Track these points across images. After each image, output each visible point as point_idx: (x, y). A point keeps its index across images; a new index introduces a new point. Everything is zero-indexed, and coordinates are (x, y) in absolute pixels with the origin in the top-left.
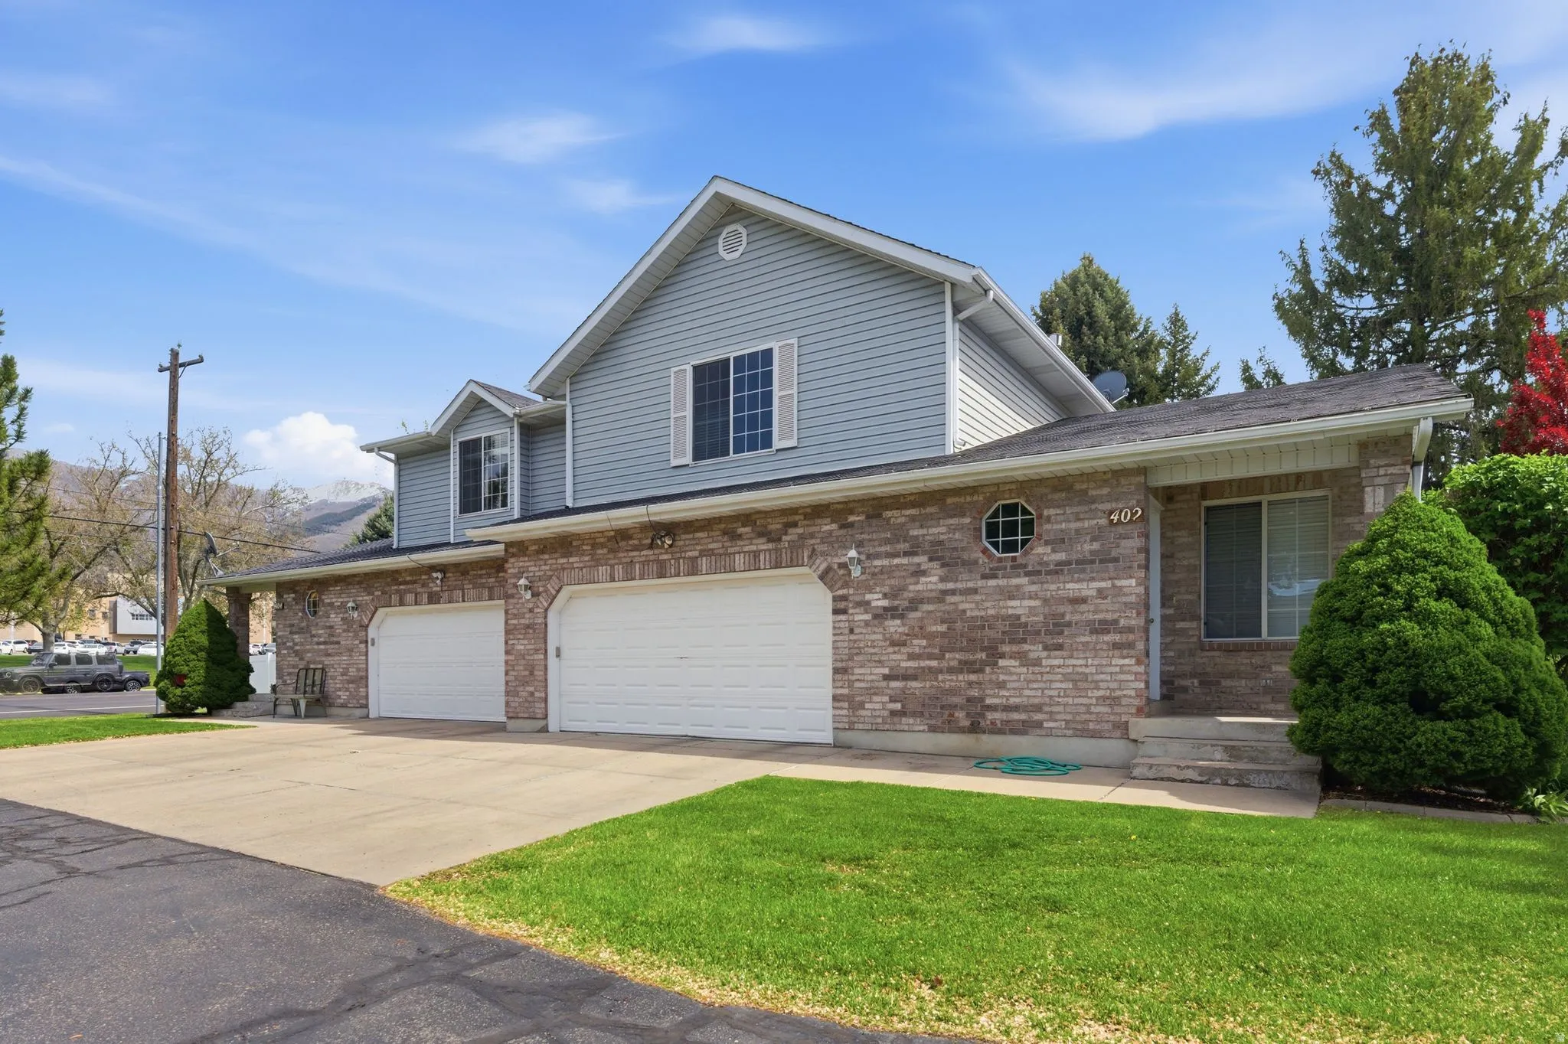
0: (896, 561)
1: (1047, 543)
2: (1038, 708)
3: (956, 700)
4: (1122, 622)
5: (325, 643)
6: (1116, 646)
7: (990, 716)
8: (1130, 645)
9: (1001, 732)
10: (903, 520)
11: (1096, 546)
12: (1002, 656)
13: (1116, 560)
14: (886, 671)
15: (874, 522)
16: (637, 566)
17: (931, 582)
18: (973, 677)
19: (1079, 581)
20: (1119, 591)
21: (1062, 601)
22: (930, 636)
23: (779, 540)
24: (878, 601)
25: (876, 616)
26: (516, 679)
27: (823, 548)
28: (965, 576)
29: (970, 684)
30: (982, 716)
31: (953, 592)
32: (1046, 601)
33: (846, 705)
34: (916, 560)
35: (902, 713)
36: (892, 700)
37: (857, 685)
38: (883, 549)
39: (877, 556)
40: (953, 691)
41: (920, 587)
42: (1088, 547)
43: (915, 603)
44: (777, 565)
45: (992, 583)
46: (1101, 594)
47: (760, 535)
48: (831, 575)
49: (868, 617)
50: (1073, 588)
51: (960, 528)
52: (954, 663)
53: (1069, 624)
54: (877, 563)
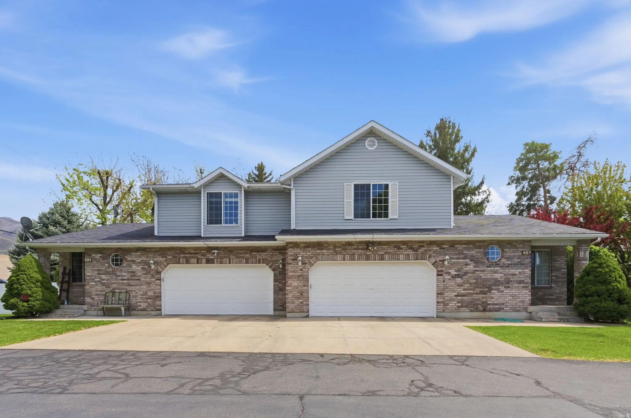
0: (459, 260)
1: (505, 258)
2: (503, 304)
3: (478, 302)
4: (525, 281)
5: (129, 280)
6: (524, 287)
7: (489, 307)
8: (527, 287)
9: (492, 311)
10: (461, 248)
11: (518, 260)
12: (492, 290)
13: (524, 264)
14: (456, 294)
15: (452, 248)
16: (356, 256)
17: (471, 267)
18: (484, 296)
19: (514, 269)
20: (525, 273)
21: (509, 275)
22: (471, 283)
23: (417, 251)
24: (453, 272)
25: (452, 277)
26: (293, 297)
27: (434, 255)
28: (482, 266)
29: (483, 298)
30: (487, 306)
31: (478, 271)
32: (505, 275)
33: (442, 304)
34: (466, 260)
35: (462, 307)
36: (458, 302)
37: (446, 298)
38: (455, 256)
39: (453, 259)
40: (477, 300)
41: (467, 269)
42: (517, 260)
43: (466, 273)
44: (417, 259)
45: (489, 269)
46: (520, 273)
47: (410, 249)
48: (437, 263)
49: (450, 277)
50: (512, 271)
51: (479, 252)
52: (478, 291)
53: (511, 281)
54: (453, 261)
